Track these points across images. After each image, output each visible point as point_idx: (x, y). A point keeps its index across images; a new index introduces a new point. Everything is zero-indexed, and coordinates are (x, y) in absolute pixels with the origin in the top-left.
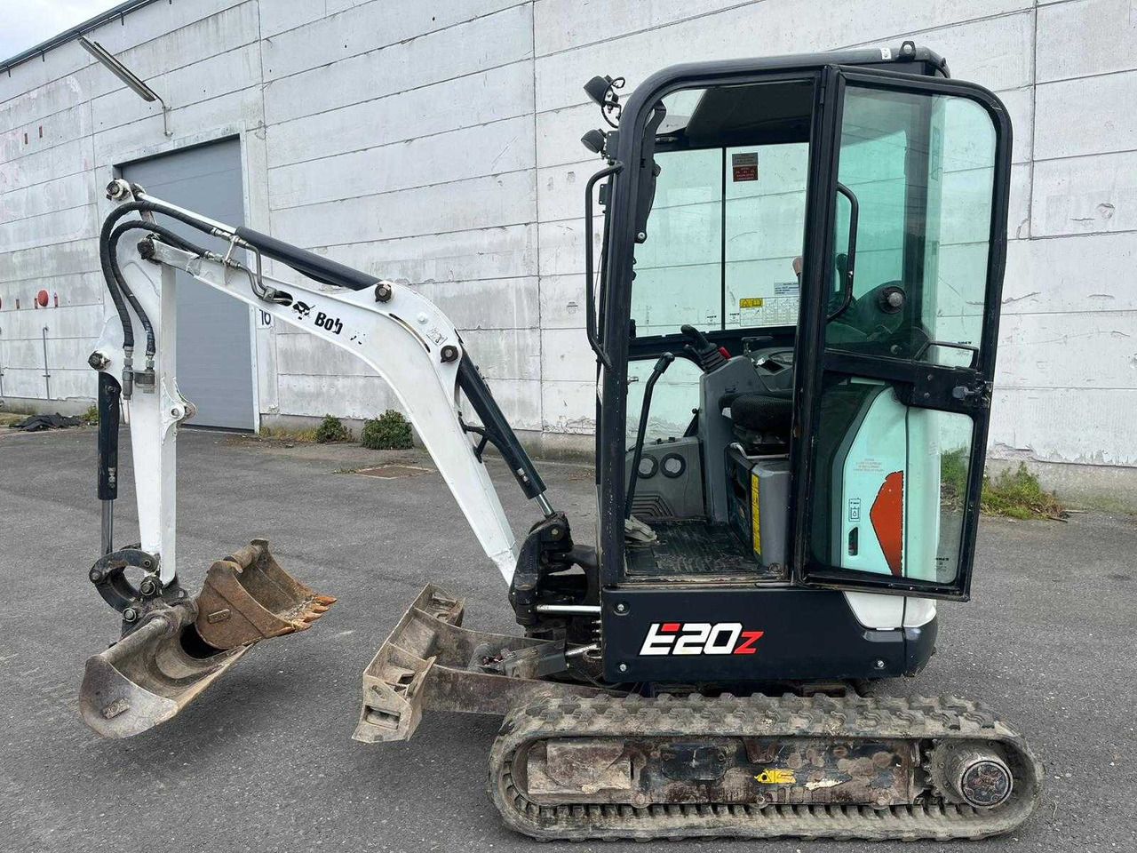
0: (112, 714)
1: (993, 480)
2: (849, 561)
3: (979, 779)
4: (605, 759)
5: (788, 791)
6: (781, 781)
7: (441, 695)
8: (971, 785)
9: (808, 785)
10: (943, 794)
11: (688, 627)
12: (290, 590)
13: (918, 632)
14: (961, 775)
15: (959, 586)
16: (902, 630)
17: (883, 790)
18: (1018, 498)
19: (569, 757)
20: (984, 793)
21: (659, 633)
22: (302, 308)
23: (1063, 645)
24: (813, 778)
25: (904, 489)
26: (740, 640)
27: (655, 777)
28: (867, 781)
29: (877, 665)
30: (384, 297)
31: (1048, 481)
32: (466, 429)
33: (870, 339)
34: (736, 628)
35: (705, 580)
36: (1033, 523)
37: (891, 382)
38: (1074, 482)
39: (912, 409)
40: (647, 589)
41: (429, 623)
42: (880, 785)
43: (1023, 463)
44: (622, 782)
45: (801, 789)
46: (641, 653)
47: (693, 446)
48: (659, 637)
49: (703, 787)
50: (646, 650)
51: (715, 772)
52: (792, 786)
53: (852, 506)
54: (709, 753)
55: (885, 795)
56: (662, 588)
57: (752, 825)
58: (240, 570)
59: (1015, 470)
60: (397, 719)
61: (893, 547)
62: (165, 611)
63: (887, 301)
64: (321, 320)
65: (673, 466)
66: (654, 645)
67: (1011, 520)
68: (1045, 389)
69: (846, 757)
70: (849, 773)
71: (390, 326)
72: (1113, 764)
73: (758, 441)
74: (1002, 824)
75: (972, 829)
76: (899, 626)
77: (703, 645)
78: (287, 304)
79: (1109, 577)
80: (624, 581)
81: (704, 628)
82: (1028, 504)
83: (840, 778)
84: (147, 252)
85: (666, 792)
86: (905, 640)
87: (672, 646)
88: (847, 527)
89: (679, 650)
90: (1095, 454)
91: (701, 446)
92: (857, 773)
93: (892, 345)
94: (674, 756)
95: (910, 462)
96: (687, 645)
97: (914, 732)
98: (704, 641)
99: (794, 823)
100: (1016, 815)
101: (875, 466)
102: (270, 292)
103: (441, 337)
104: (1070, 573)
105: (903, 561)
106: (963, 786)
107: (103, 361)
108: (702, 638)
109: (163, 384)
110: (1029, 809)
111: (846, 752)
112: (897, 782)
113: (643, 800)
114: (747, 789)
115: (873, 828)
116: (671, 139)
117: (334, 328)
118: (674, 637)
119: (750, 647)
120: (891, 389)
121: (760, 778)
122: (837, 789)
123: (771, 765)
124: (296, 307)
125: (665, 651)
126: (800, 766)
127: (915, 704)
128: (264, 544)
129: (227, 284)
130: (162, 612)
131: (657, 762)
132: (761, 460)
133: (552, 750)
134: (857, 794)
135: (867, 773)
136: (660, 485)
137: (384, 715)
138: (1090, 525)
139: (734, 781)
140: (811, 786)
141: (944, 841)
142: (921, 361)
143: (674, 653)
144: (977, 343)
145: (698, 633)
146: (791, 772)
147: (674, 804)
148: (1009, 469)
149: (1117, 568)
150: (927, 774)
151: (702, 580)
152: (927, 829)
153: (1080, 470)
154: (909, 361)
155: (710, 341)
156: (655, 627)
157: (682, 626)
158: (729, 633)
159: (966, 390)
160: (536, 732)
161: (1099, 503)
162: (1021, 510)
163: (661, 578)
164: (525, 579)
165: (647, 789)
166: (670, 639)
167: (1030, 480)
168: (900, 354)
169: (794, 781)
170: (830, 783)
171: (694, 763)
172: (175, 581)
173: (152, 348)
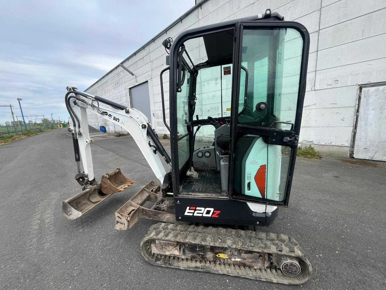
0: (69, 214)
1: (303, 149)
2: (247, 192)
3: (288, 267)
4: (171, 246)
5: (226, 260)
6: (224, 257)
7: (143, 214)
8: (285, 268)
9: (232, 259)
10: (276, 265)
11: (198, 208)
12: (125, 179)
13: (270, 214)
14: (282, 265)
15: (285, 202)
16: (265, 213)
17: (256, 264)
18: (308, 153)
19: (162, 244)
20: (290, 272)
21: (189, 209)
22: (110, 115)
23: (320, 200)
24: (234, 258)
25: (266, 170)
26: (213, 213)
27: (187, 251)
28: (251, 261)
29: (256, 223)
30: (128, 112)
31: (317, 149)
32: (150, 146)
33: (256, 120)
34: (212, 210)
35: (203, 195)
36: (312, 160)
37: (261, 136)
38: (324, 149)
39: (269, 144)
40: (186, 197)
41: (148, 192)
42: (255, 262)
43: (310, 145)
44: (176, 253)
45: (230, 260)
46: (185, 214)
47: (213, 149)
48: (189, 210)
49: (201, 256)
50: (186, 214)
51: (204, 252)
52: (227, 259)
53: (248, 175)
54: (202, 247)
55: (257, 265)
56: (190, 197)
57: (215, 269)
58: (108, 177)
59: (308, 146)
60: (125, 224)
61: (262, 189)
62: (90, 187)
63: (260, 108)
64: (115, 119)
65: (207, 154)
66: (188, 213)
67: (307, 159)
68: (317, 127)
69: (244, 253)
70: (245, 258)
71: (130, 120)
72: (337, 252)
73: (223, 152)
74: (297, 282)
75: (286, 281)
76: (264, 212)
77: (202, 214)
78: (107, 115)
79: (333, 176)
80: (180, 194)
81: (203, 209)
82: (311, 154)
83: (242, 259)
84: (75, 103)
85: (190, 256)
86: (266, 216)
87: (194, 213)
88: (247, 182)
89: (195, 214)
90: (330, 143)
91: (215, 149)
92: (248, 258)
93: (263, 122)
94: (192, 247)
95: (268, 161)
96: (197, 213)
97: (266, 251)
98: (203, 212)
99: (227, 270)
100: (302, 280)
101: (256, 163)
102: (102, 112)
103: (142, 122)
104: (322, 175)
105: (266, 193)
106: (282, 268)
107: (71, 130)
108: (202, 212)
109: (84, 135)
110: (306, 280)
111: (244, 252)
112: (261, 262)
113: (183, 257)
114: (214, 258)
115: (252, 275)
116: (205, 64)
117: (118, 121)
118: (194, 211)
119: (217, 215)
120: (262, 137)
121: (217, 256)
122: (241, 262)
123: (221, 253)
124: (109, 115)
125: (192, 214)
126: (229, 254)
127: (268, 238)
128: (119, 169)
129: (94, 110)
130: (89, 187)
131: (187, 248)
132: (225, 157)
133: (157, 242)
134: (247, 264)
135: (251, 258)
136: (204, 159)
137: (122, 223)
138: (328, 160)
139: (210, 255)
140: (233, 260)
141: (276, 283)
142: (272, 128)
143: (194, 215)
144: (293, 122)
145: (201, 210)
146: (227, 255)
147: (192, 259)
148: (307, 146)
149: (336, 174)
150: (272, 259)
151: (202, 195)
152: (270, 278)
153: (326, 147)
154: (268, 128)
155: (216, 120)
156: (188, 208)
157: (196, 208)
158: (210, 211)
159: (288, 139)
160: (151, 238)
161: (331, 155)
162: (309, 156)
163: (190, 193)
164: (165, 185)
165: (185, 254)
166: (193, 211)
167: (312, 148)
168: (264, 126)
169: (228, 258)
170: (239, 260)
171: (198, 249)
172: (94, 180)
173: (79, 127)
